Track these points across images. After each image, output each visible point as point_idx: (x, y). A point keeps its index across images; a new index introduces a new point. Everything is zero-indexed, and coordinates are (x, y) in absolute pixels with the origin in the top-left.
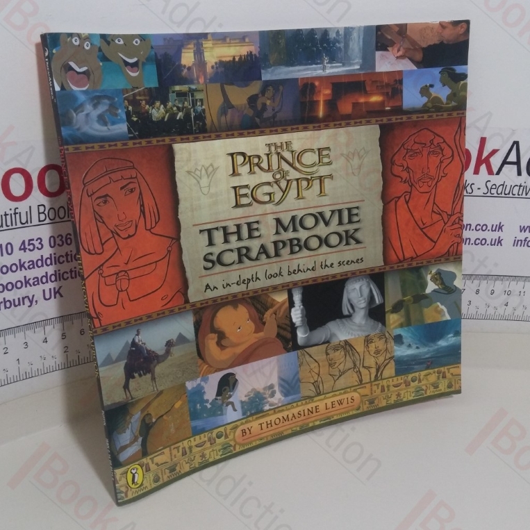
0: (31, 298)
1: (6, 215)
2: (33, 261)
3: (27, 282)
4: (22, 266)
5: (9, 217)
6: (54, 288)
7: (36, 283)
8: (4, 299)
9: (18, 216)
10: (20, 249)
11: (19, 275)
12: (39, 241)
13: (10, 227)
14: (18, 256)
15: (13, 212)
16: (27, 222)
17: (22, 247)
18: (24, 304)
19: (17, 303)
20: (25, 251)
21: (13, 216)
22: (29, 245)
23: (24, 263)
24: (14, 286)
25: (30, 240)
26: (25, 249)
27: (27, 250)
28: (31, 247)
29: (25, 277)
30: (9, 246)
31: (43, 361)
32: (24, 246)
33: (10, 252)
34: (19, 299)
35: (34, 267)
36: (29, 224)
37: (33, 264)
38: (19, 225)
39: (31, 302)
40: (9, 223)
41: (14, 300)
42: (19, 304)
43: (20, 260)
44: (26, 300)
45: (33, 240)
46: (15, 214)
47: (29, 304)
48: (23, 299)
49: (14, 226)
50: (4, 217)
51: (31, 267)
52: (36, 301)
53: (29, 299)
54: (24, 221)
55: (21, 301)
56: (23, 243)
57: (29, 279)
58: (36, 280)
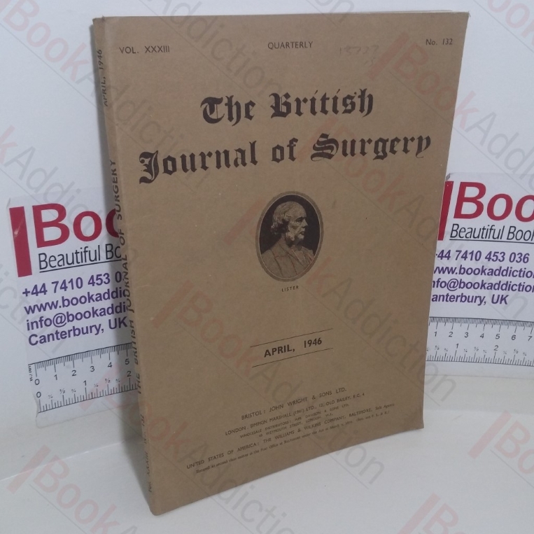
0: (98, 327)
1: (77, 253)
2: (100, 294)
3: (95, 313)
4: (90, 298)
5: (79, 255)
6: (119, 319)
7: (103, 314)
8: (74, 327)
9: (87, 254)
10: (89, 283)
11: (88, 306)
12: (106, 276)
13: (81, 264)
14: (87, 289)
15: (83, 250)
16: (96, 259)
17: (91, 282)
18: (91, 332)
19: (85, 331)
20: (93, 285)
21: (83, 254)
22: (97, 279)
23: (92, 295)
24: (83, 316)
25: (98, 276)
26: (93, 284)
27: (95, 284)
28: (99, 282)
29: (93, 308)
30: (79, 280)
31: (108, 383)
32: (93, 280)
33: (79, 285)
34: (87, 327)
35: (101, 299)
36: (98, 261)
37: (100, 297)
38: (88, 262)
39: (98, 330)
40: (79, 260)
41: (82, 328)
42: (87, 332)
43: (89, 293)
44: (94, 329)
45: (101, 275)
46: (85, 252)
47: (96, 332)
48: (91, 327)
49: (84, 263)
50: (75, 255)
51: (99, 299)
52: (103, 330)
53: (96, 328)
54: (93, 258)
55: (89, 330)
56: (92, 277)
57: (97, 310)
58: (102, 310)
